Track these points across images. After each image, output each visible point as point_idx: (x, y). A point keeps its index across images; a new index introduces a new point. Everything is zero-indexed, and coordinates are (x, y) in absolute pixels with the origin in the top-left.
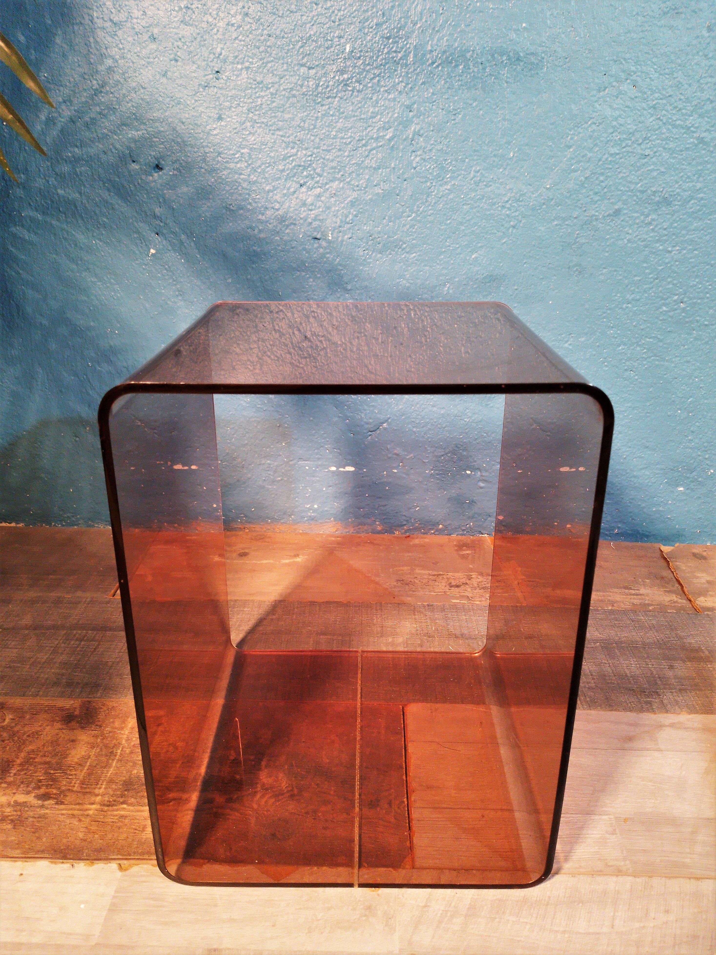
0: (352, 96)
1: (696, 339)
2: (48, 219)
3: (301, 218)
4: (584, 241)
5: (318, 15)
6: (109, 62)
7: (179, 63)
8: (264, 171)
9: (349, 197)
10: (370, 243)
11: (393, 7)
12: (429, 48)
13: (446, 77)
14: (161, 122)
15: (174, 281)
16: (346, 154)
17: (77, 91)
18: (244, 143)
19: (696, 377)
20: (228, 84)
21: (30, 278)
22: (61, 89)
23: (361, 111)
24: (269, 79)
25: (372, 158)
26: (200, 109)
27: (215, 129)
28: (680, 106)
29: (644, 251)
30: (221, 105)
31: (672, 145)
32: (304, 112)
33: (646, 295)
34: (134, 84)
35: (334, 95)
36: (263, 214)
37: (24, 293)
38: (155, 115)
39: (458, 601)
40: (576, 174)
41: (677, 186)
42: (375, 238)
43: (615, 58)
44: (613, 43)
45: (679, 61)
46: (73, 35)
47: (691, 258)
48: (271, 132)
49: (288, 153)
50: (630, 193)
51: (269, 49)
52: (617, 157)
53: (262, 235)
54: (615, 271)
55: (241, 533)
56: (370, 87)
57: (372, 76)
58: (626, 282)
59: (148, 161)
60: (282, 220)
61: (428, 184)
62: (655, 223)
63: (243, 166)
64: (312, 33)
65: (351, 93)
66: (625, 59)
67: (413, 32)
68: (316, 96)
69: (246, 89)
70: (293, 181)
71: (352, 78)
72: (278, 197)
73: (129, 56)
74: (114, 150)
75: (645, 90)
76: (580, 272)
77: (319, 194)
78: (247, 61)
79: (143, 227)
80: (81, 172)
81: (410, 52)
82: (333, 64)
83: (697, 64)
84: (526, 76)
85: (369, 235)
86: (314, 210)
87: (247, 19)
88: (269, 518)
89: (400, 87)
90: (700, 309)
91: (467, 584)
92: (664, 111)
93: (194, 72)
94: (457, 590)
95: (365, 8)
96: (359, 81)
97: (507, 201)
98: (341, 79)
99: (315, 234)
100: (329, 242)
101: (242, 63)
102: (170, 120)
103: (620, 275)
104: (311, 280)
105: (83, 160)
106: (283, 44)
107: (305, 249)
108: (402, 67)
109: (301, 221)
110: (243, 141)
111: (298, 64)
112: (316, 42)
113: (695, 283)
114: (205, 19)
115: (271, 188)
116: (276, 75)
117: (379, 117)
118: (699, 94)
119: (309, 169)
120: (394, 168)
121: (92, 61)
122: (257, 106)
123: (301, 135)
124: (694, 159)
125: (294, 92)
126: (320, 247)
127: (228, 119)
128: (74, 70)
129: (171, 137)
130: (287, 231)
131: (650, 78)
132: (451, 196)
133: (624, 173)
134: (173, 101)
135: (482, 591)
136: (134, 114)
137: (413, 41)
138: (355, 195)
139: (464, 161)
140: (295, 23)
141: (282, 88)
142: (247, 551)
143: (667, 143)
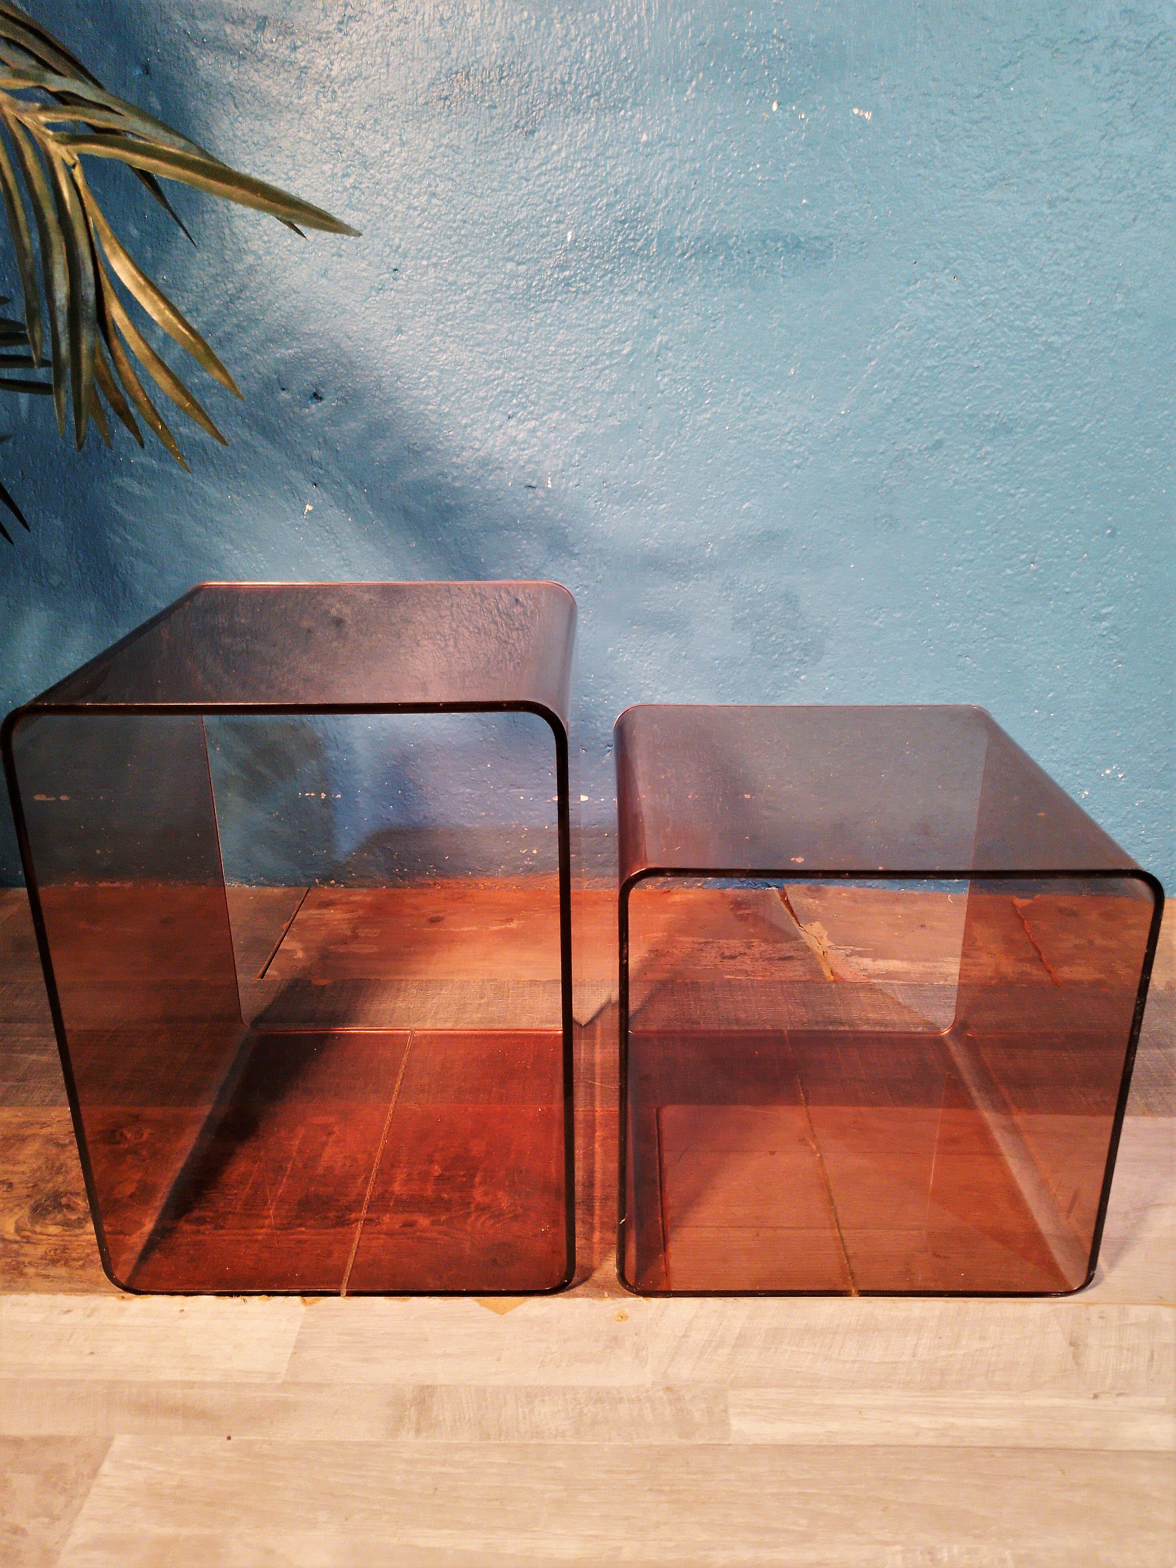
0: (576, 297)
1: (1054, 612)
2: (167, 467)
3: (510, 461)
4: (894, 484)
5: (529, 194)
6: (250, 259)
7: (343, 259)
8: (459, 400)
9: (574, 431)
10: (604, 491)
11: (628, 182)
12: (678, 234)
13: (701, 272)
14: (321, 337)
15: (338, 546)
16: (570, 375)
17: (206, 297)
18: (432, 363)
19: (1057, 664)
20: (410, 286)
21: (140, 546)
22: (185, 294)
23: (589, 319)
24: (466, 279)
25: (604, 380)
26: (373, 319)
27: (393, 345)
28: (1018, 302)
29: (977, 495)
30: (400, 313)
31: (1009, 353)
32: (512, 321)
33: (982, 554)
34: (283, 287)
35: (552, 298)
36: (458, 456)
37: (132, 567)
38: (311, 327)
39: (733, 977)
40: (880, 394)
41: (1018, 407)
42: (610, 484)
43: (927, 241)
44: (924, 223)
45: (1013, 245)
46: (202, 225)
47: (1042, 503)
48: (469, 348)
49: (491, 375)
50: (954, 419)
51: (464, 240)
52: (936, 370)
53: (457, 484)
54: (939, 522)
55: (431, 890)
56: (600, 287)
57: (602, 273)
58: (955, 535)
59: (302, 388)
60: (484, 463)
61: (681, 412)
62: (990, 457)
63: (430, 393)
64: (521, 217)
65: (574, 295)
66: (941, 243)
67: (656, 213)
68: (528, 300)
69: (435, 291)
70: (498, 411)
71: (576, 275)
72: (478, 434)
73: (276, 251)
74: (256, 375)
75: (971, 282)
76: (890, 525)
77: (534, 428)
78: (435, 255)
79: (294, 475)
80: (212, 405)
81: (653, 240)
82: (550, 257)
83: (1037, 248)
84: (809, 267)
85: (601, 480)
86: (527, 449)
87: (434, 201)
88: (469, 869)
89: (640, 287)
90: (1059, 570)
91: (745, 954)
92: (997, 310)
93: (365, 270)
94: (731, 962)
95: (592, 184)
96: (583, 280)
97: (789, 433)
98: (562, 277)
99: (529, 481)
100: (549, 491)
101: (429, 258)
102: (333, 334)
103: (946, 528)
104: (525, 542)
105: (214, 387)
106: (483, 233)
107: (515, 501)
108: (642, 260)
109: (510, 465)
110: (430, 360)
111: (503, 258)
112: (527, 228)
113: (1049, 536)
114: (378, 201)
115: (469, 422)
116: (474, 273)
117: (612, 326)
118: (1042, 286)
119: (520, 396)
120: (634, 392)
121: (227, 258)
122: (449, 314)
123: (509, 351)
124: (1040, 371)
125: (498, 295)
126: (536, 497)
127: (411, 332)
128: (203, 270)
129: (333, 356)
130: (491, 478)
131: (976, 266)
132: (712, 428)
133: (945, 392)
134: (336, 308)
135: (766, 963)
136: (283, 326)
137: (657, 225)
138: (582, 428)
139: (729, 381)
140: (498, 204)
141: (482, 291)
142: (441, 915)
143: (1002, 351)
